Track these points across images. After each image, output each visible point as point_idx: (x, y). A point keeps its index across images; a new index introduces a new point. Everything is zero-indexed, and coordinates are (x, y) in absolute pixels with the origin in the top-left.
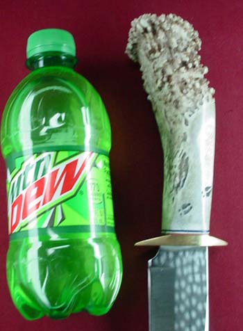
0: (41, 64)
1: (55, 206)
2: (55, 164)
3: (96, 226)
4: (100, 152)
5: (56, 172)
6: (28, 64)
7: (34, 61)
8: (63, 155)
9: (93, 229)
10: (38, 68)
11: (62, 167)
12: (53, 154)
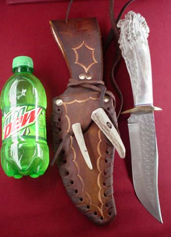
0: (19, 71)
1: (26, 128)
2: (27, 111)
5: (27, 114)
6: (13, 70)
8: (30, 107)
9: (37, 138)
11: (29, 112)
12: (26, 107)
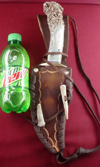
3: (24, 87)
4: (26, 68)
7: (10, 42)
10: (11, 44)
